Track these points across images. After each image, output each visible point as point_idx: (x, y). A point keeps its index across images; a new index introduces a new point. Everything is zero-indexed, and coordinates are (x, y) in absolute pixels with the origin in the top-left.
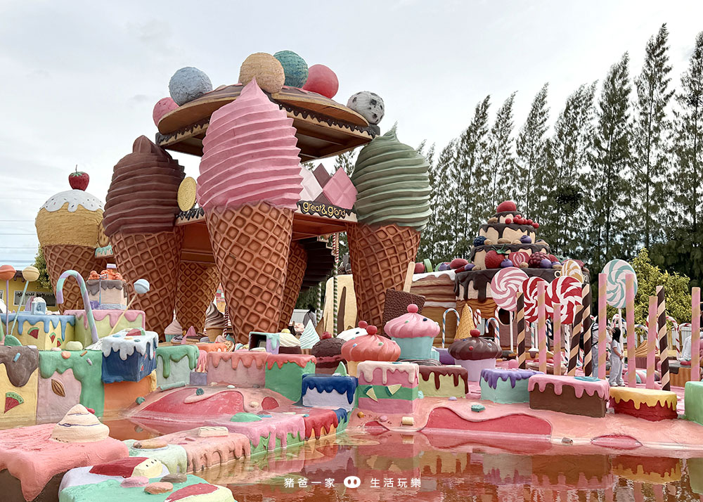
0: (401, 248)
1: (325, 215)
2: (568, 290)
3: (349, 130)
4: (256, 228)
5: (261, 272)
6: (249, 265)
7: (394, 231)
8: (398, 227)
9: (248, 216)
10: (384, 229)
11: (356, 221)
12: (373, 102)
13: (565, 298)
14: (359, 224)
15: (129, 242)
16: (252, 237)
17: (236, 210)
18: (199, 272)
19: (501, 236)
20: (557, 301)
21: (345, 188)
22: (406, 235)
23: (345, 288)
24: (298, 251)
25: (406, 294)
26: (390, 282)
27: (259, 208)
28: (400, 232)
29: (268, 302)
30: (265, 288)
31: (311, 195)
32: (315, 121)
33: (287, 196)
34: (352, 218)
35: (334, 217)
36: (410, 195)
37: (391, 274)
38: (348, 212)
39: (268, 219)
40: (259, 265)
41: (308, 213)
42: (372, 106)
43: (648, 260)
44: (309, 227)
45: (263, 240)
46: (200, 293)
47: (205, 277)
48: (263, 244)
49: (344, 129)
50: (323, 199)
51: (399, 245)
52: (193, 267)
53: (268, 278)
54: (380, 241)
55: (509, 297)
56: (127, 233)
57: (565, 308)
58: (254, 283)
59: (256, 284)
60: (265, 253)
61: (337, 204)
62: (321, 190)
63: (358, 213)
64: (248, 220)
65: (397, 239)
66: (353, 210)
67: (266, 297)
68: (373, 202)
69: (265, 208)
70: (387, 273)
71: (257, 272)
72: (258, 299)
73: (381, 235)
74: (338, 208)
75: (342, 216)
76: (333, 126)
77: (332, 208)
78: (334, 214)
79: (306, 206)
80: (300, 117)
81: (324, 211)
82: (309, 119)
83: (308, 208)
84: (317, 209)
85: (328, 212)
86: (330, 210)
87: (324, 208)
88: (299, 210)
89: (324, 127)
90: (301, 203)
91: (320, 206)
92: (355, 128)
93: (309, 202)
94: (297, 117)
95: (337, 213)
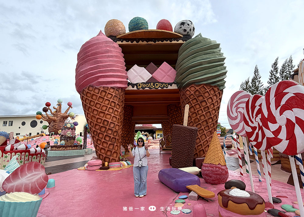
3: (168, 42)
4: (89, 100)
7: (194, 89)
8: (196, 85)
10: (188, 88)
26: (197, 120)
32: (145, 43)
34: (174, 87)
38: (170, 84)
39: (93, 95)
40: (94, 119)
41: (142, 89)
42: (182, 26)
48: (94, 108)
50: (152, 80)
51: (199, 96)
53: (100, 126)
54: (188, 96)
61: (161, 81)
62: (151, 76)
64: (85, 97)
65: (197, 93)
69: (91, 89)
72: (97, 137)
73: (188, 93)
74: (162, 83)
75: (165, 87)
76: (157, 42)
77: (158, 84)
78: (159, 87)
79: (140, 85)
80: (135, 43)
81: (152, 86)
82: (141, 42)
83: (141, 86)
84: (147, 85)
85: (155, 86)
86: (157, 85)
87: (152, 85)
88: (135, 88)
89: (151, 44)
90: (136, 84)
91: (150, 84)
92: (173, 40)
93: (142, 83)
94: (133, 43)
95: (161, 86)
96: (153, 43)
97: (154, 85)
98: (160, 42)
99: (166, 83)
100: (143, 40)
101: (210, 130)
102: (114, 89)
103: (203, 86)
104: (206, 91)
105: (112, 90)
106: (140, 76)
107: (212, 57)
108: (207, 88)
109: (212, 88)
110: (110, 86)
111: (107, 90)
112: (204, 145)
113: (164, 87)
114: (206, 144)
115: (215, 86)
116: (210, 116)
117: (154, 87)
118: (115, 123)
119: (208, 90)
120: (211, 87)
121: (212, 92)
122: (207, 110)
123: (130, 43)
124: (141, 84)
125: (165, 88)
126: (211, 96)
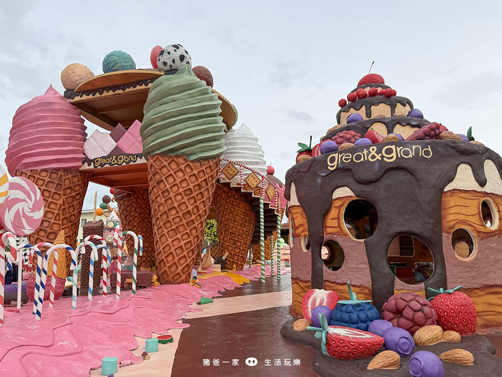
1: (115, 164)
31: (104, 151)
32: (111, 93)
34: (143, 160)
35: (124, 164)
38: (141, 156)
41: (99, 167)
50: (117, 152)
61: (128, 152)
62: (114, 144)
74: (128, 155)
75: (132, 161)
76: (127, 90)
77: (122, 156)
78: (124, 162)
79: (97, 161)
80: (98, 95)
81: (114, 161)
82: (105, 94)
83: (99, 163)
84: (108, 161)
85: (118, 161)
86: (120, 159)
87: (114, 159)
88: (92, 167)
89: (119, 94)
90: (93, 161)
91: (111, 159)
92: (149, 82)
93: (101, 158)
94: (95, 97)
95: (127, 159)
96: (121, 91)
97: (116, 159)
98: (132, 89)
99: (133, 155)
100: (108, 89)
101: (173, 227)
102: (48, 171)
103: (158, 158)
104: (163, 164)
105: (44, 174)
106: (100, 147)
107: (169, 108)
108: (163, 161)
109: (171, 160)
110: (39, 168)
111: (36, 174)
112: (165, 253)
113: (130, 161)
114: (168, 250)
115: (178, 156)
116: (171, 205)
117: (116, 162)
118: (50, 220)
119: (166, 164)
120: (170, 157)
121: (174, 166)
122: (167, 196)
123: (91, 96)
124: (99, 159)
125: (132, 163)
126: (172, 172)
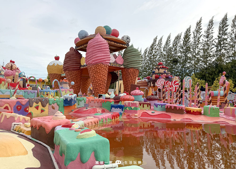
0: (134, 74)
1: (116, 66)
2: (175, 84)
3: (122, 45)
4: (100, 69)
5: (101, 80)
6: (98, 78)
7: (133, 70)
8: (134, 69)
9: (97, 66)
10: (130, 69)
11: (124, 67)
12: (128, 38)
13: (174, 85)
14: (124, 68)
15: (69, 73)
16: (99, 71)
17: (95, 65)
18: (86, 80)
19: (159, 71)
20: (173, 86)
21: (121, 59)
22: (136, 71)
23: (121, 84)
24: (110, 75)
25: (136, 85)
26: (132, 82)
27: (100, 64)
28: (134, 70)
29: (102, 87)
30: (102, 84)
31: (113, 61)
32: (113, 43)
33: (107, 61)
34: (123, 67)
35: (118, 66)
36: (137, 61)
37: (132, 80)
38: (122, 65)
39: (102, 67)
40: (100, 78)
41: (112, 66)
42: (127, 39)
43: (195, 76)
44: (112, 69)
45: (101, 72)
46: (86, 85)
47: (87, 81)
48: (101, 73)
49: (120, 45)
50: (116, 62)
52: (84, 79)
53: (102, 81)
54: (129, 72)
55: (161, 86)
56: (69, 71)
57: (175, 88)
58: (99, 82)
59: (100, 83)
60: (102, 75)
61: (119, 63)
62: (115, 60)
63: (124, 66)
64: (98, 67)
65: (134, 72)
66: (123, 65)
67: (102, 86)
68: (128, 63)
69: (102, 64)
70: (131, 80)
71: (100, 80)
72: (100, 86)
73: (130, 71)
75: (120, 66)
84: (114, 64)
89: (116, 44)
90: (110, 63)
106: (111, 59)
110: (107, 64)
